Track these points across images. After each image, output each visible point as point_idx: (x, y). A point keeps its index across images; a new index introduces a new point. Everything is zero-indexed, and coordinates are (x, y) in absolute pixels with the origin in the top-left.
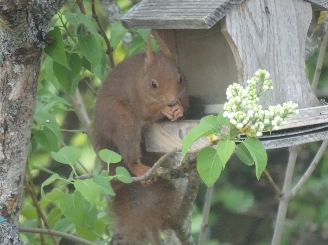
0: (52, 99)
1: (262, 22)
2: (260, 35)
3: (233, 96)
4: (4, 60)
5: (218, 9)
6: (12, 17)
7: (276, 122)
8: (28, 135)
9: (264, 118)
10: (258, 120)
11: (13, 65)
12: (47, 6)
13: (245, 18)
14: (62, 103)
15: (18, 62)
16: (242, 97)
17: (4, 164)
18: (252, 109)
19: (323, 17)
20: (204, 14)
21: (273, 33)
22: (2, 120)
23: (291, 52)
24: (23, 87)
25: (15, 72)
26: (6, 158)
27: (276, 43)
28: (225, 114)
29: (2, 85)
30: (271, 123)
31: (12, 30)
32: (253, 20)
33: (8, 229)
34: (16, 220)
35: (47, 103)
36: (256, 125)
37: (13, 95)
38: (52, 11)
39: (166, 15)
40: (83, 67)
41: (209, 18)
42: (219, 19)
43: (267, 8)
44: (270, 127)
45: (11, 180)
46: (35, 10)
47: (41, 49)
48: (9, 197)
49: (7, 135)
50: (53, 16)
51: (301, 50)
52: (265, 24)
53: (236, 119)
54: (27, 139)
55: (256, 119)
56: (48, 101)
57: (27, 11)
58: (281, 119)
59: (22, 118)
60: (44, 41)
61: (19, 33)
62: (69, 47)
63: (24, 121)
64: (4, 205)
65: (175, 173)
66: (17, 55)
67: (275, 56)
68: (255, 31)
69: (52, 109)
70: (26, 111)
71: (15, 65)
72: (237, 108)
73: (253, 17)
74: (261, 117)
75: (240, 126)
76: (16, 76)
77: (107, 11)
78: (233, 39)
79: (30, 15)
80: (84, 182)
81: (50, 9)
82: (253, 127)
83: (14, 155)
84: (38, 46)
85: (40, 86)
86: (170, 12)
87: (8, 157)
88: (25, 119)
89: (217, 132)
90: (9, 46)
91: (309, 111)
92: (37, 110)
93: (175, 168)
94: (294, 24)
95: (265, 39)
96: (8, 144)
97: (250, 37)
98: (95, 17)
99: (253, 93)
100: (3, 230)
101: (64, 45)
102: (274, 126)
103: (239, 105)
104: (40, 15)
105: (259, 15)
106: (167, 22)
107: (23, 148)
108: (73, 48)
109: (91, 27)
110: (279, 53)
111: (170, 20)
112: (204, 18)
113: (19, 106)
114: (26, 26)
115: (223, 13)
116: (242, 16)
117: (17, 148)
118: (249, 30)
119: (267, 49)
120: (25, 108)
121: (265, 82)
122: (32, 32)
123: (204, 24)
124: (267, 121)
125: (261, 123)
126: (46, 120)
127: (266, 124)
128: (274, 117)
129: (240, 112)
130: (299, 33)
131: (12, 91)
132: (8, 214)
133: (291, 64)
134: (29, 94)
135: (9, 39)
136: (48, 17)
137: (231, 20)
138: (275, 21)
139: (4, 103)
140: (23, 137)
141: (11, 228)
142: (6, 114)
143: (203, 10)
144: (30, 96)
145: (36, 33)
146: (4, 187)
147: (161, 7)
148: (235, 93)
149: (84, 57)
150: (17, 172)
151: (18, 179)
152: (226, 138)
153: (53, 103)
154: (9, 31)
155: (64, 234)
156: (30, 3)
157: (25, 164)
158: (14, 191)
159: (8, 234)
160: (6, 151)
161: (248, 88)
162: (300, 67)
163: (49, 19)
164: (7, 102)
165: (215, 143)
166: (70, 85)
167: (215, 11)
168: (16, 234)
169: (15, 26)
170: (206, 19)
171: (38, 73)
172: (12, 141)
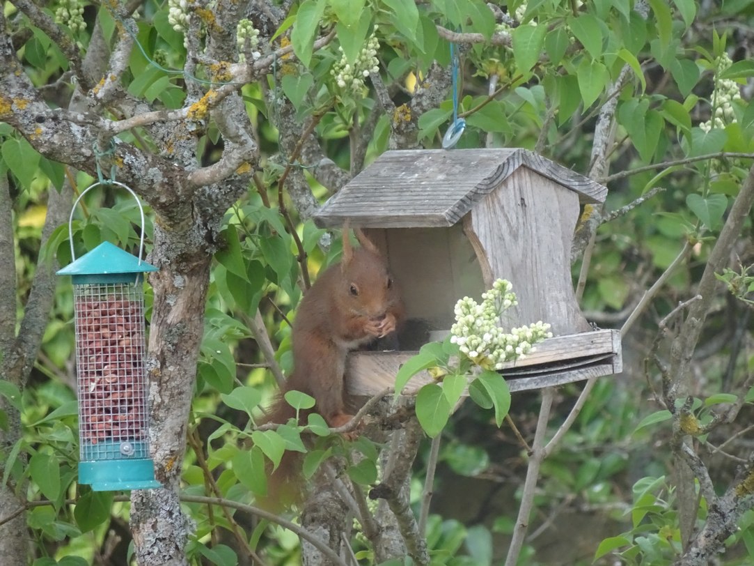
0: (224, 322)
1: (517, 218)
2: (515, 236)
3: (463, 315)
4: (161, 269)
5: (461, 200)
6: (173, 212)
7: (522, 349)
8: (192, 370)
9: (505, 343)
10: (498, 347)
11: (173, 276)
12: (219, 197)
13: (495, 213)
14: (238, 328)
15: (180, 272)
16: (476, 315)
17: (160, 410)
18: (489, 332)
19: (588, 213)
20: (443, 207)
21: (530, 232)
22: (158, 350)
23: (553, 259)
24: (187, 306)
25: (176, 286)
26: (163, 402)
27: (534, 247)
28: (453, 340)
29: (158, 303)
30: (515, 350)
31: (171, 229)
32: (506, 216)
33: (165, 498)
34: (176, 486)
35: (218, 328)
36: (495, 353)
37: (172, 318)
38: (226, 204)
39: (383, 209)
40: (266, 280)
41: (450, 213)
42: (464, 214)
43: (522, 199)
44: (514, 357)
45: (169, 431)
46: (202, 202)
47: (211, 255)
48: (167, 455)
49: (165, 371)
50: (227, 209)
51: (565, 256)
52: (521, 221)
53: (468, 346)
54: (192, 376)
55: (495, 345)
56: (219, 325)
57: (192, 203)
58: (529, 345)
59: (184, 348)
60: (215, 244)
61: (181, 233)
62: (247, 252)
63: (188, 352)
64: (161, 465)
65: (388, 422)
66: (178, 262)
67: (534, 264)
68: (509, 231)
69: (225, 336)
70: (190, 339)
71: (175, 276)
72: (469, 331)
73: (506, 212)
74: (501, 343)
75: (473, 355)
76: (176, 291)
77: (299, 203)
78: (481, 241)
79: (196, 209)
80: (264, 434)
81: (223, 201)
82: (490, 356)
83: (173, 397)
84: (206, 250)
85: (208, 305)
86: (388, 206)
87: (166, 401)
88: (189, 349)
89: (443, 365)
90: (167, 250)
91: (579, 339)
92: (205, 337)
93: (388, 415)
94: (557, 221)
95: (521, 242)
96: (166, 382)
97: (501, 238)
98: (283, 211)
99: (491, 311)
100: (159, 500)
101: (242, 249)
102: (519, 355)
103: (471, 327)
104: (209, 209)
105: (513, 208)
106: (386, 219)
107: (186, 388)
108: (253, 254)
109: (278, 225)
110: (538, 260)
111: (390, 217)
112: (444, 213)
113: (180, 331)
114: (190, 224)
115: (468, 205)
116: (492, 210)
117: (178, 388)
118: (500, 230)
119: (523, 255)
120: (189, 335)
121: (507, 296)
122: (199, 232)
123: (444, 220)
124: (509, 348)
125: (501, 350)
126: (216, 351)
127: (508, 353)
128: (519, 342)
129: (474, 336)
130: (563, 233)
131: (172, 312)
132: (165, 476)
133: (553, 274)
134: (194, 315)
135: (168, 241)
136: (220, 211)
137: (477, 215)
138: (533, 217)
139: (161, 328)
140: (186, 374)
141: (170, 496)
142: (163, 343)
143: (438, 201)
144: (195, 318)
145: (203, 233)
146: (161, 440)
147: (373, 199)
148: (465, 310)
149: (268, 265)
150: (179, 420)
151: (179, 429)
152: (454, 372)
153: (226, 327)
154: (168, 231)
155: (240, 504)
156: (196, 193)
157: (189, 410)
158: (174, 446)
159: (166, 504)
160: (163, 393)
161: (484, 304)
162: (565, 279)
163: (221, 215)
164: (165, 326)
165: (440, 379)
166: (249, 304)
167: (458, 203)
168: (176, 505)
169: (176, 223)
170: (447, 213)
171: (206, 287)
172: (171, 379)
